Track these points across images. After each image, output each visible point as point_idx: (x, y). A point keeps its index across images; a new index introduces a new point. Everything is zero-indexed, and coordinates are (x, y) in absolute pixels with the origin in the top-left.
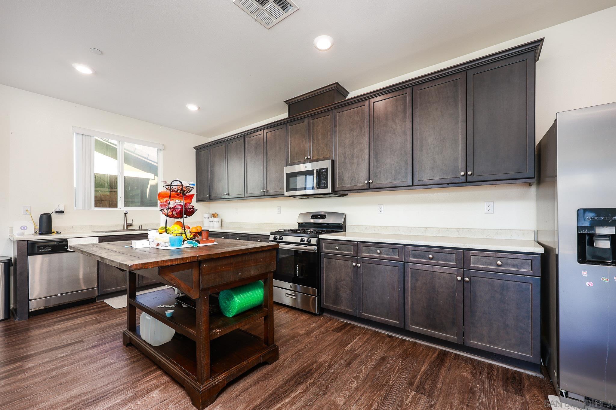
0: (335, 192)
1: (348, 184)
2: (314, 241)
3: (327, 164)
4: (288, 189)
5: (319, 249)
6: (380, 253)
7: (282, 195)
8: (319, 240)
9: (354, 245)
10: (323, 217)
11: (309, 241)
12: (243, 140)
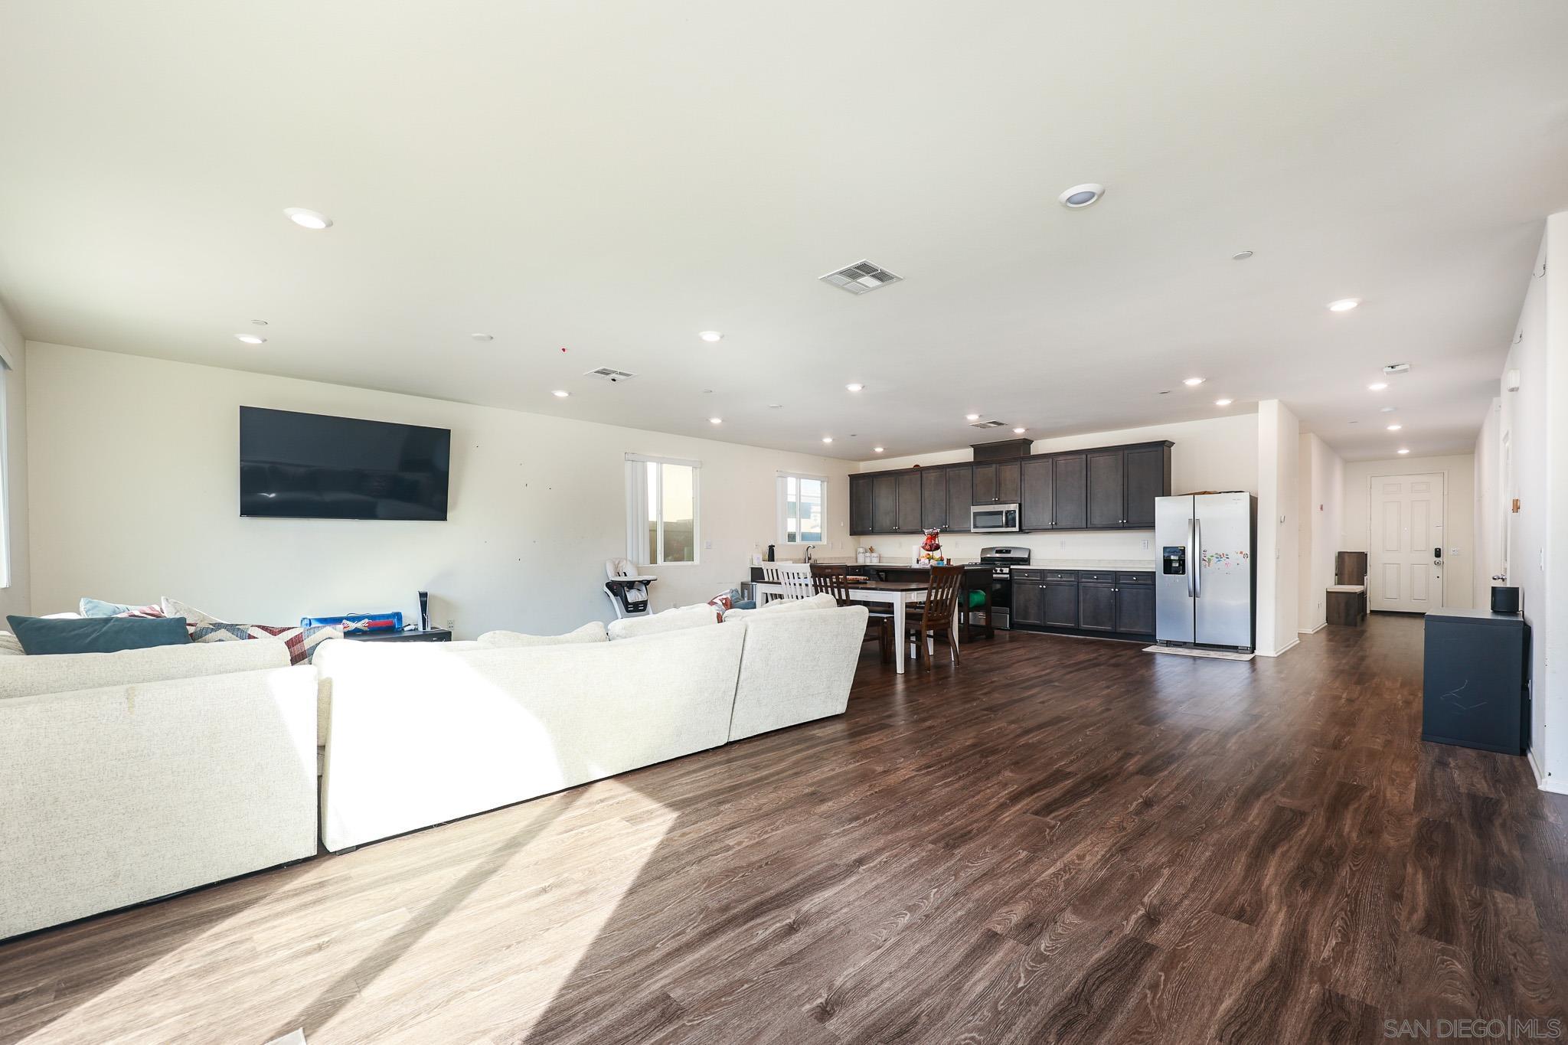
0: (1021, 531)
1: (1034, 524)
2: (1006, 570)
3: (1014, 507)
4: (975, 527)
5: (1010, 576)
6: (1061, 577)
7: (968, 532)
8: (1010, 570)
9: (1040, 572)
10: (1008, 552)
11: (1001, 570)
12: (919, 475)
